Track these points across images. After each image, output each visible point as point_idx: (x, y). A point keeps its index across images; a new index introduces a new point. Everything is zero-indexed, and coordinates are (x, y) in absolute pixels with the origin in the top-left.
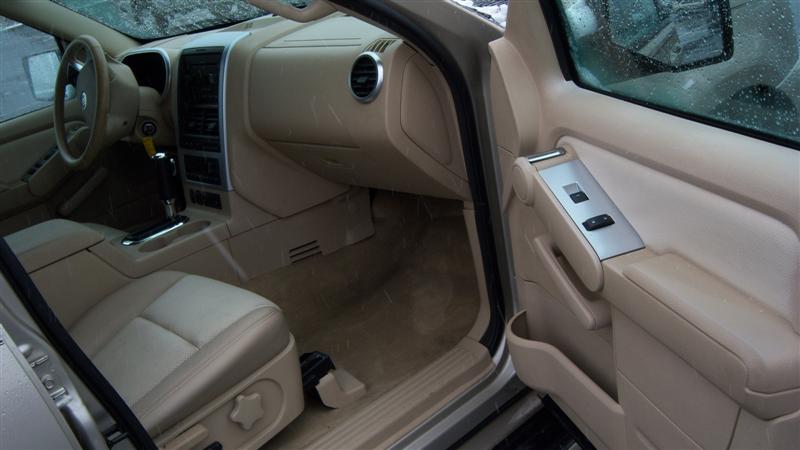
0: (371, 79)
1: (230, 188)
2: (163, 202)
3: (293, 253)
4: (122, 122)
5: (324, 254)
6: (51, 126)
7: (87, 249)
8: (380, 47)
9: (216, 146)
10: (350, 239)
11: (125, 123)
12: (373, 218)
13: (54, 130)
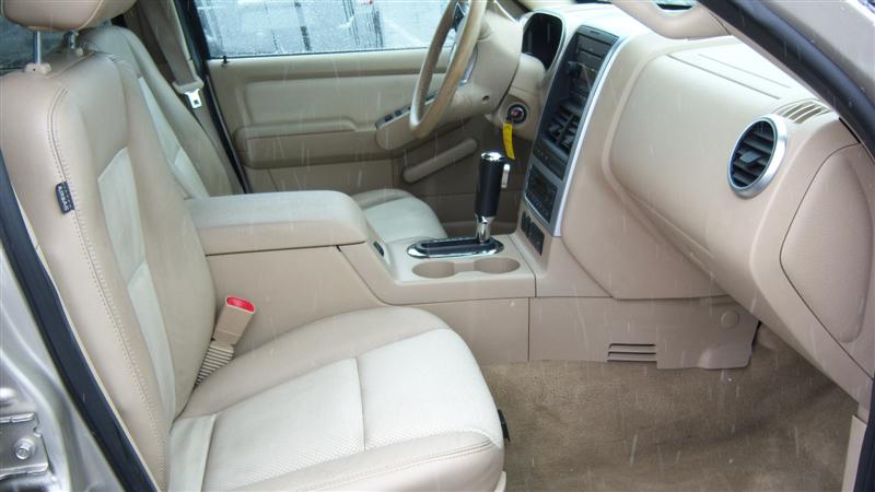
0: (761, 162)
1: (557, 232)
2: (477, 216)
3: (613, 349)
4: (483, 96)
5: (659, 366)
6: (416, 71)
7: (337, 246)
8: (800, 114)
9: (561, 169)
10: (706, 360)
11: (486, 98)
12: (754, 342)
13: (418, 78)
